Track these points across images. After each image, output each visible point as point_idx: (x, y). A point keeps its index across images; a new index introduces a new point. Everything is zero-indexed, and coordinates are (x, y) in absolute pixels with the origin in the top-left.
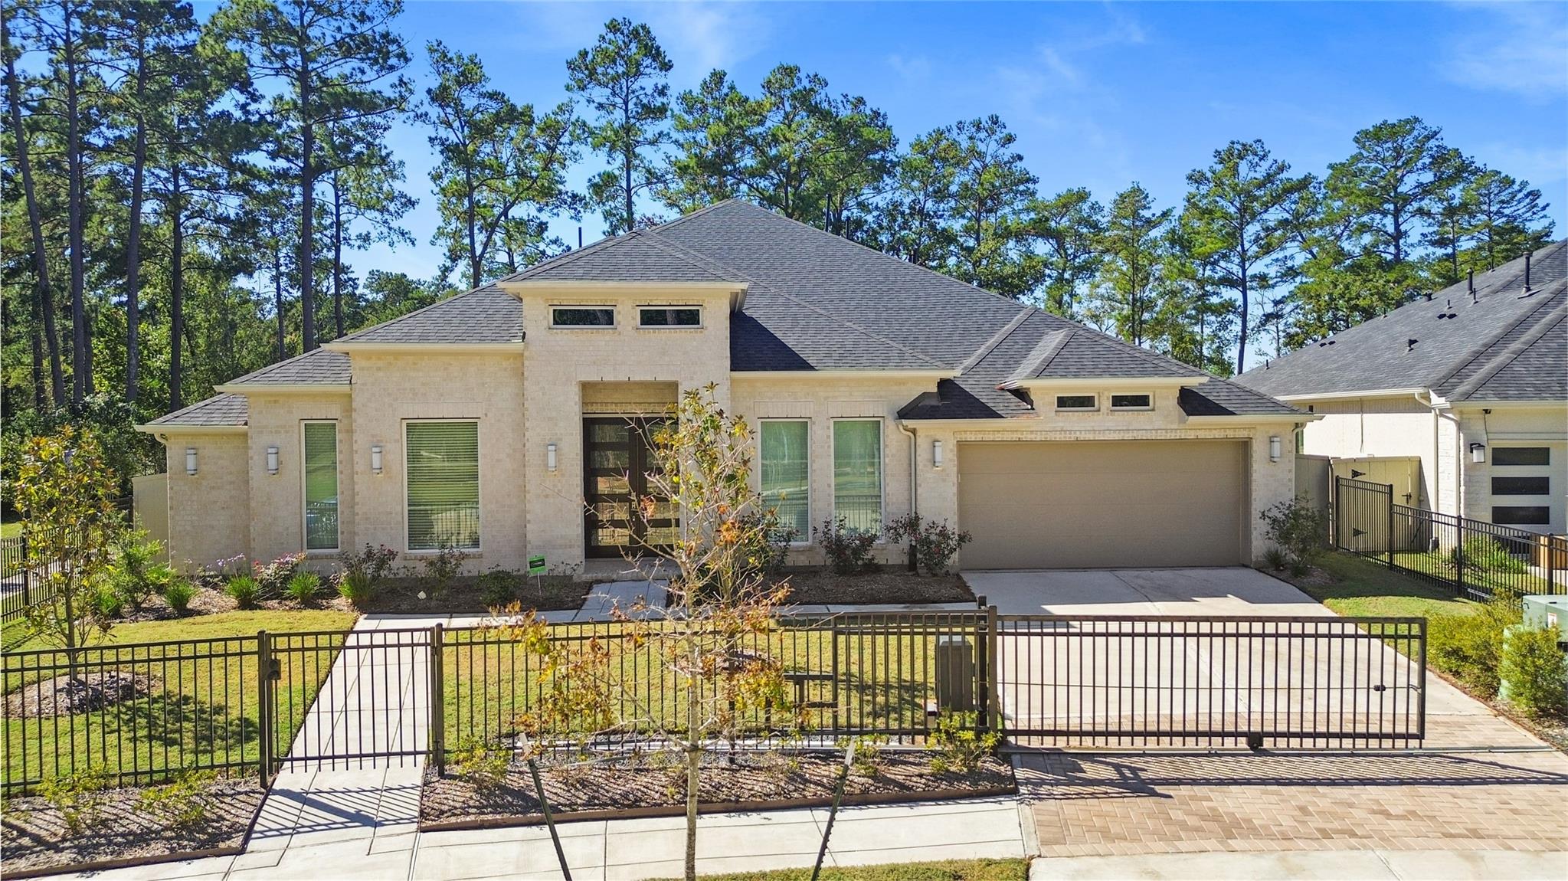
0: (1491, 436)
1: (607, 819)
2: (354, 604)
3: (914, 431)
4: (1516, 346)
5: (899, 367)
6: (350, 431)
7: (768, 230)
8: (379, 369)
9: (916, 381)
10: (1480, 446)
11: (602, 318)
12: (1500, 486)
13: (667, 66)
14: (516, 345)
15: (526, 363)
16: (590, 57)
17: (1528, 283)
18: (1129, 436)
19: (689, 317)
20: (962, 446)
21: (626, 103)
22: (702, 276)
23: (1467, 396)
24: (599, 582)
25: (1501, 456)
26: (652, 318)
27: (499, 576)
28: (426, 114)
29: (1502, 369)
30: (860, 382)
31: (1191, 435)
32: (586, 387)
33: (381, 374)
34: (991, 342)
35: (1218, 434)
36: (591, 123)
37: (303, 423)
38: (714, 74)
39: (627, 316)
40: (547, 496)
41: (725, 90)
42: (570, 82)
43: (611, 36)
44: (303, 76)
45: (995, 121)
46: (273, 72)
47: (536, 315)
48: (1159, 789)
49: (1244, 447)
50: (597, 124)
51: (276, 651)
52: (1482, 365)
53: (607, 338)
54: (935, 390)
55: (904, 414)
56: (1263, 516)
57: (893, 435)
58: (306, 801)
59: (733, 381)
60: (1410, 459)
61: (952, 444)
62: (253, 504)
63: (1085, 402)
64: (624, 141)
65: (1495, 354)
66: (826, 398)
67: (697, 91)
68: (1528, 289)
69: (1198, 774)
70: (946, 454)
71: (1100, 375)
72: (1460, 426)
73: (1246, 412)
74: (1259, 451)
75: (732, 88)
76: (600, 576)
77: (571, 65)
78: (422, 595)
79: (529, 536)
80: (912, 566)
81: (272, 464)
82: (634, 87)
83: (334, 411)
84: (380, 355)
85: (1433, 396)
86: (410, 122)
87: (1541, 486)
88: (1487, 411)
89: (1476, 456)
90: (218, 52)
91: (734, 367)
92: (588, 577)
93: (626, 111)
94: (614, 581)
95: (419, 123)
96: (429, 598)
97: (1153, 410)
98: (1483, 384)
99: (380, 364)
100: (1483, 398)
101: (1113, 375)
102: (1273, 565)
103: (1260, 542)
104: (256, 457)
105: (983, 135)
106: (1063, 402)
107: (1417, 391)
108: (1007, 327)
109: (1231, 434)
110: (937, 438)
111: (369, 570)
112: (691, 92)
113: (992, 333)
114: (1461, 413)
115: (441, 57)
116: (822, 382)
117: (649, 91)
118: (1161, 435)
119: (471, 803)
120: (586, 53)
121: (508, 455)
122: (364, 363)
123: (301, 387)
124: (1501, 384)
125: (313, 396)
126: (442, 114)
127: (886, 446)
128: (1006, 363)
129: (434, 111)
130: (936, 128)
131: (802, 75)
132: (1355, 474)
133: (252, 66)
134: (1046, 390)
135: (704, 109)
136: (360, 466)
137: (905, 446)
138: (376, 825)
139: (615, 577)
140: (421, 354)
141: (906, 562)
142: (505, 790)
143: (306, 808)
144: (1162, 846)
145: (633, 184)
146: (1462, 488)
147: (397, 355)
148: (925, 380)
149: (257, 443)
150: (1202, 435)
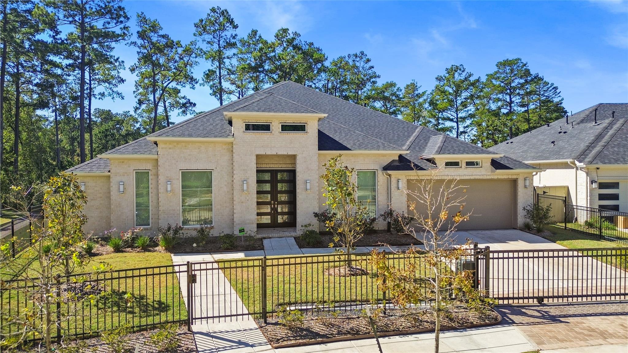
0: (599, 178)
2: (166, 249)
3: (390, 175)
4: (602, 143)
5: (384, 149)
6: (157, 175)
7: (306, 94)
8: (170, 148)
9: (390, 155)
10: (596, 182)
11: (266, 128)
12: (602, 197)
13: (236, 27)
14: (230, 139)
15: (234, 146)
16: (204, 22)
17: (595, 120)
18: (472, 177)
19: (300, 128)
20: (409, 181)
21: (219, 41)
22: (307, 111)
23: (591, 162)
24: (265, 238)
25: (602, 186)
26: (286, 128)
27: (229, 237)
28: (136, 43)
29: (600, 152)
30: (368, 155)
31: (496, 177)
32: (258, 157)
33: (171, 150)
34: (412, 139)
35: (505, 177)
36: (205, 50)
37: (135, 171)
38: (252, 31)
39: (276, 127)
40: (242, 202)
41: (257, 38)
42: (195, 32)
43: (212, 14)
44: (82, 26)
46: (68, 22)
47: (238, 127)
48: (561, 319)
49: (514, 182)
50: (206, 50)
51: (195, 270)
52: (591, 151)
53: (268, 136)
54: (398, 159)
55: (387, 168)
56: (524, 209)
57: (381, 177)
58: (213, 337)
59: (319, 154)
60: (564, 187)
61: (405, 181)
62: (112, 207)
63: (456, 164)
64: (219, 57)
65: (595, 147)
66: (354, 162)
67: (246, 38)
68: (596, 123)
69: (571, 313)
70: (403, 184)
71: (462, 153)
72: (587, 174)
73: (516, 168)
74: (520, 183)
75: (260, 37)
76: (264, 236)
77: (196, 26)
78: (195, 245)
79: (235, 220)
80: (389, 230)
81: (122, 189)
82: (222, 35)
83: (148, 166)
84: (171, 142)
85: (576, 162)
86: (128, 45)
87: (615, 197)
88: (598, 168)
89: (595, 185)
90: (45, 13)
91: (320, 149)
92: (259, 236)
93: (219, 45)
94: (270, 238)
95: (132, 46)
96: (198, 246)
97: (481, 167)
98: (595, 158)
99: (171, 146)
100: (597, 163)
101: (468, 153)
102: (527, 228)
103: (521, 219)
104: (114, 186)
105: (358, 59)
106: (448, 164)
107: (569, 161)
108: (414, 134)
109: (510, 177)
110: (400, 178)
111: (171, 234)
112: (243, 38)
113: (409, 137)
114: (588, 169)
115: (142, 19)
116: (353, 155)
117: (229, 37)
118: (485, 177)
119: (289, 335)
120: (202, 20)
121: (225, 185)
122: (163, 146)
123: (135, 156)
125: (139, 160)
126: (143, 43)
127: (378, 182)
128: (420, 148)
129: (140, 42)
130: (340, 56)
131: (290, 32)
132: (544, 192)
133: (59, 19)
134: (442, 159)
135: (249, 45)
136: (161, 189)
137: (386, 181)
139: (271, 236)
140: (188, 142)
141: (386, 229)
143: (214, 339)
144: (582, 343)
145: (222, 74)
146: (589, 198)
147: (178, 142)
148: (393, 155)
149: (114, 180)
150: (500, 177)
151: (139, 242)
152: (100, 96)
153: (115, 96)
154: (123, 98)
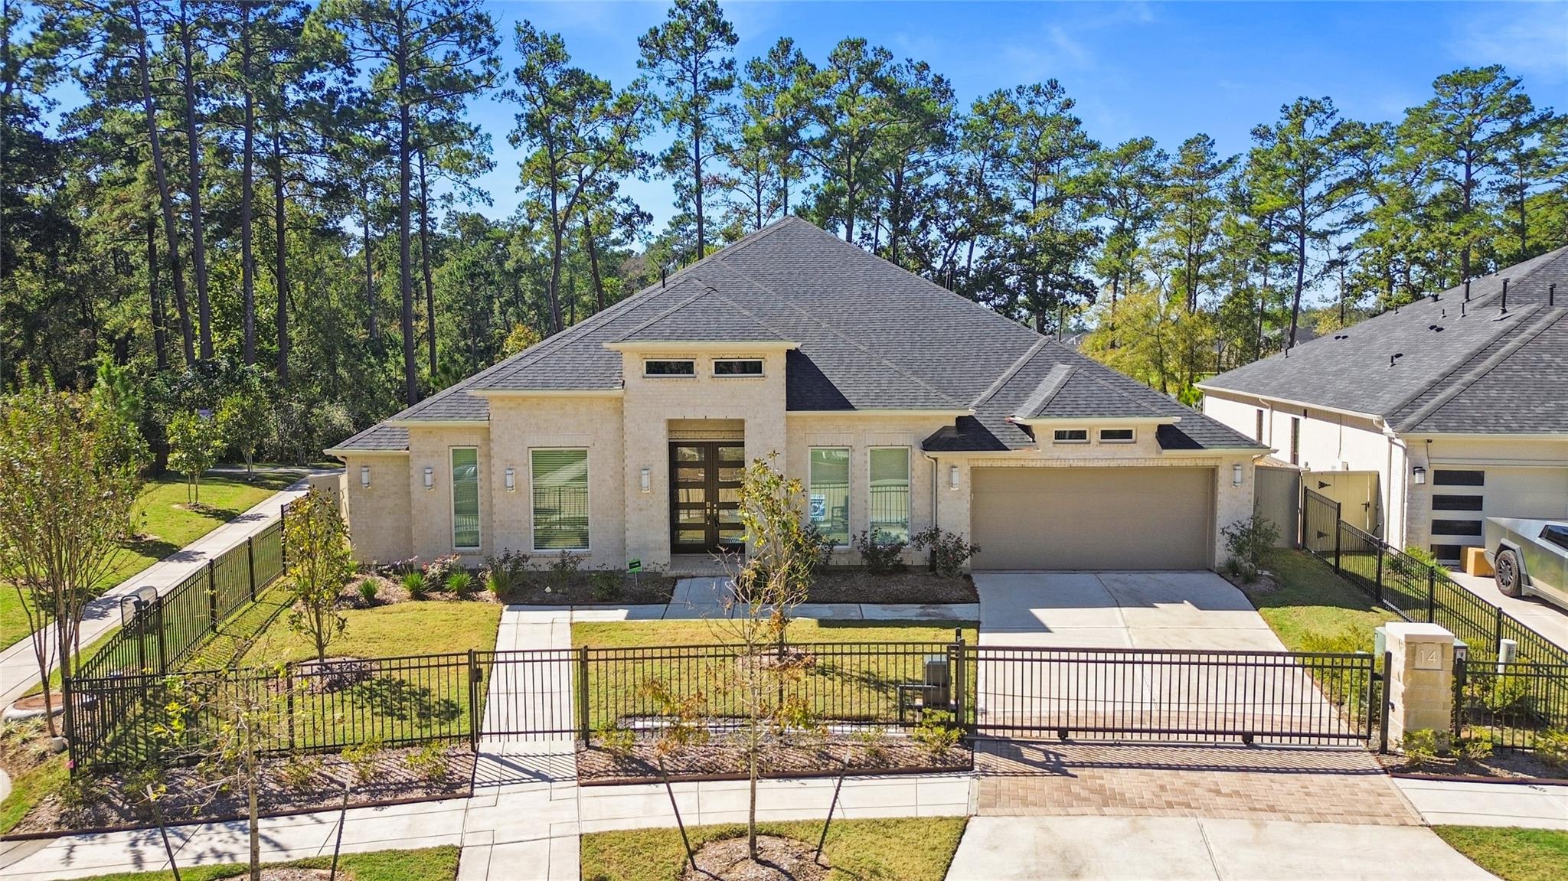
0: (1432, 461)
1: (698, 781)
2: (498, 596)
3: (936, 459)
4: (1469, 377)
5: (924, 407)
6: (489, 456)
8: (511, 409)
9: (938, 418)
10: (1422, 470)
11: (686, 368)
12: (1439, 502)
13: (733, 40)
14: (617, 392)
15: (625, 405)
16: (661, 33)
18: (1113, 464)
19: (753, 368)
20: (975, 471)
21: (695, 77)
23: (1412, 428)
24: (682, 577)
25: (1442, 477)
26: (723, 368)
27: (608, 576)
28: (513, 92)
29: (1449, 401)
30: (892, 418)
31: (1167, 463)
32: (670, 422)
33: (512, 412)
34: (1008, 372)
35: (1190, 463)
36: (662, 98)
37: (451, 449)
38: (781, 43)
39: (704, 368)
40: (641, 510)
42: (641, 58)
43: (679, 11)
44: (400, 57)
45: (1054, 85)
46: (374, 54)
47: (633, 367)
49: (1213, 472)
50: (668, 99)
51: (480, 663)
52: (1435, 395)
53: (689, 384)
54: (954, 424)
55: (933, 444)
56: (1223, 533)
57: (920, 461)
58: (503, 763)
59: (787, 417)
60: (1370, 473)
61: (967, 469)
62: (413, 512)
63: (1080, 435)
64: (692, 115)
65: (1449, 384)
66: (864, 430)
67: (764, 58)
69: (1102, 759)
70: (961, 479)
71: (1090, 415)
72: (1406, 452)
73: (1211, 446)
74: (1223, 475)
75: (798, 55)
76: (682, 572)
77: (642, 43)
78: (548, 589)
79: (628, 541)
80: (932, 568)
81: (429, 481)
82: (703, 60)
83: (476, 440)
84: (511, 399)
85: (1386, 424)
86: (498, 99)
87: (1476, 503)
88: (1429, 441)
89: (1418, 478)
90: (324, 35)
91: (791, 406)
92: (673, 573)
93: (695, 84)
94: (693, 577)
95: (506, 100)
96: (554, 592)
97: (1135, 442)
98: (1428, 416)
99: (512, 404)
100: (1425, 430)
101: (1102, 415)
102: (1232, 572)
103: (1222, 553)
104: (416, 476)
105: (1042, 99)
106: (1060, 435)
107: (1375, 418)
108: (1022, 358)
109: (1200, 463)
110: (955, 464)
111: (507, 568)
112: (759, 59)
113: (1008, 364)
114: (1408, 441)
115: (527, 36)
116: (860, 419)
117: (717, 65)
118: (1141, 464)
119: (610, 768)
120: (657, 31)
121: (611, 476)
122: (499, 404)
123: (450, 423)
124: (1447, 417)
125: (459, 429)
126: (528, 92)
127: (912, 470)
128: (1017, 396)
129: (521, 90)
130: (997, 89)
131: (868, 48)
132: (1322, 485)
133: (355, 49)
134: (1046, 427)
135: (771, 77)
136: (496, 484)
137: (928, 470)
138: (551, 781)
139: (694, 574)
140: (544, 398)
141: (928, 564)
142: (632, 759)
143: (503, 767)
145: (701, 156)
146: (1406, 504)
147: (525, 399)
148: (946, 417)
149: (417, 464)
150: (1176, 463)
151: (453, 582)
152: (443, 202)
153: (474, 198)
154: (491, 205)
